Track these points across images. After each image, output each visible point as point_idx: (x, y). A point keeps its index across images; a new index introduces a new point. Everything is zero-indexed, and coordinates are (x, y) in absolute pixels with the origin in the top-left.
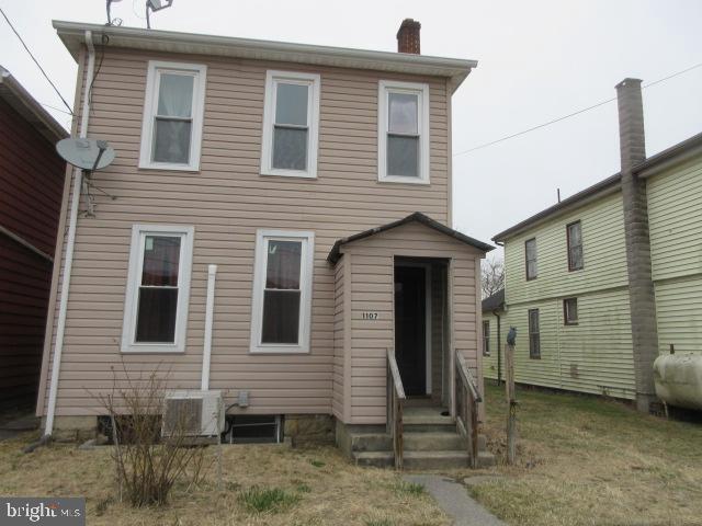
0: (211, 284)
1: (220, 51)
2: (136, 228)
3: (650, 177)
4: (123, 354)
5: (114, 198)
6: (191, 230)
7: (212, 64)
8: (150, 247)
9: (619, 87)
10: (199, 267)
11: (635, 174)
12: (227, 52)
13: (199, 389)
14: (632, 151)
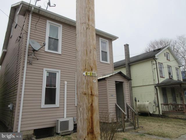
0: (66, 87)
1: (66, 22)
2: (45, 69)
3: (131, 65)
4: (41, 108)
5: (38, 59)
6: (60, 71)
7: (64, 25)
8: (48, 75)
9: (125, 45)
10: (62, 82)
11: (129, 64)
12: (68, 23)
13: (64, 118)
14: (128, 59)
